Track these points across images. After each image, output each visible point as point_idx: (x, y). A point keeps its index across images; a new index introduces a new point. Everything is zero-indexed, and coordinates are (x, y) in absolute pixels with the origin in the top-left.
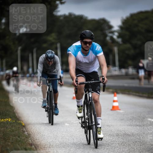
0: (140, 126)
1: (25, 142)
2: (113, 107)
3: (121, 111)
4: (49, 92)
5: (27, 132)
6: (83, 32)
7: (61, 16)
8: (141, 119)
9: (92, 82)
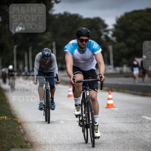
0: (134, 123)
1: (21, 140)
2: (108, 105)
3: (116, 109)
4: (45, 90)
5: (23, 129)
6: (79, 30)
7: (56, 15)
8: (135, 117)
9: (89, 80)
